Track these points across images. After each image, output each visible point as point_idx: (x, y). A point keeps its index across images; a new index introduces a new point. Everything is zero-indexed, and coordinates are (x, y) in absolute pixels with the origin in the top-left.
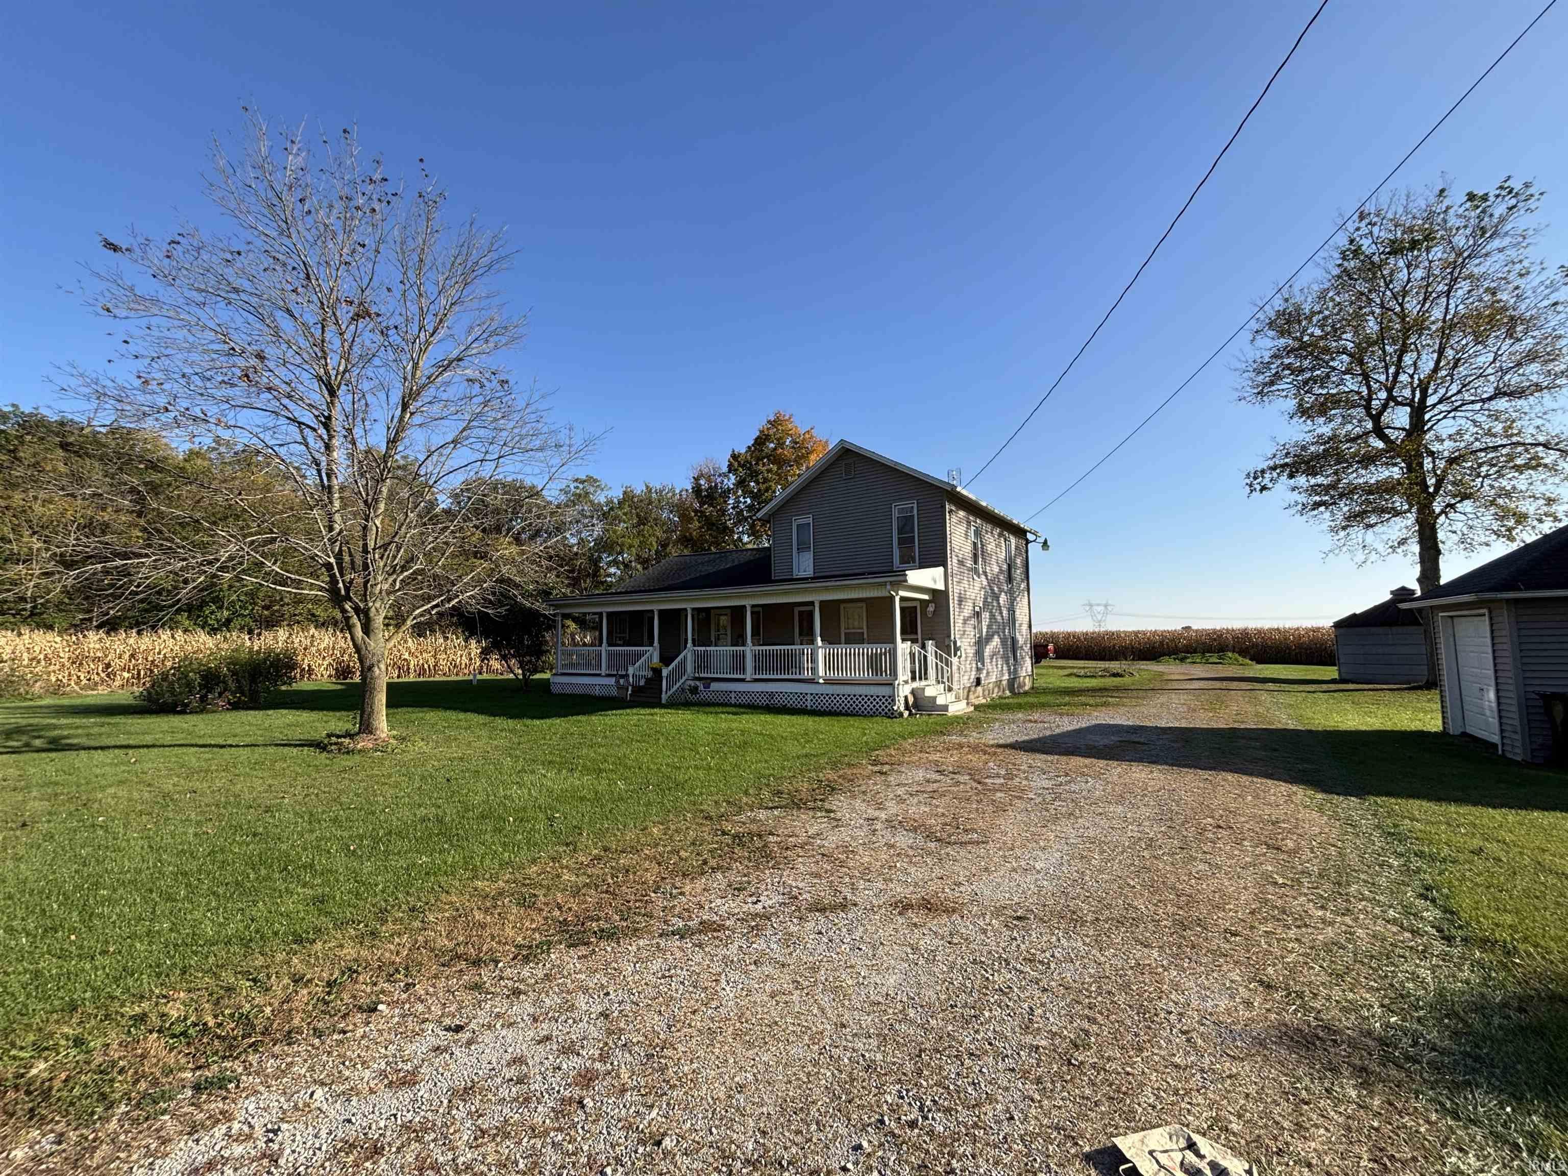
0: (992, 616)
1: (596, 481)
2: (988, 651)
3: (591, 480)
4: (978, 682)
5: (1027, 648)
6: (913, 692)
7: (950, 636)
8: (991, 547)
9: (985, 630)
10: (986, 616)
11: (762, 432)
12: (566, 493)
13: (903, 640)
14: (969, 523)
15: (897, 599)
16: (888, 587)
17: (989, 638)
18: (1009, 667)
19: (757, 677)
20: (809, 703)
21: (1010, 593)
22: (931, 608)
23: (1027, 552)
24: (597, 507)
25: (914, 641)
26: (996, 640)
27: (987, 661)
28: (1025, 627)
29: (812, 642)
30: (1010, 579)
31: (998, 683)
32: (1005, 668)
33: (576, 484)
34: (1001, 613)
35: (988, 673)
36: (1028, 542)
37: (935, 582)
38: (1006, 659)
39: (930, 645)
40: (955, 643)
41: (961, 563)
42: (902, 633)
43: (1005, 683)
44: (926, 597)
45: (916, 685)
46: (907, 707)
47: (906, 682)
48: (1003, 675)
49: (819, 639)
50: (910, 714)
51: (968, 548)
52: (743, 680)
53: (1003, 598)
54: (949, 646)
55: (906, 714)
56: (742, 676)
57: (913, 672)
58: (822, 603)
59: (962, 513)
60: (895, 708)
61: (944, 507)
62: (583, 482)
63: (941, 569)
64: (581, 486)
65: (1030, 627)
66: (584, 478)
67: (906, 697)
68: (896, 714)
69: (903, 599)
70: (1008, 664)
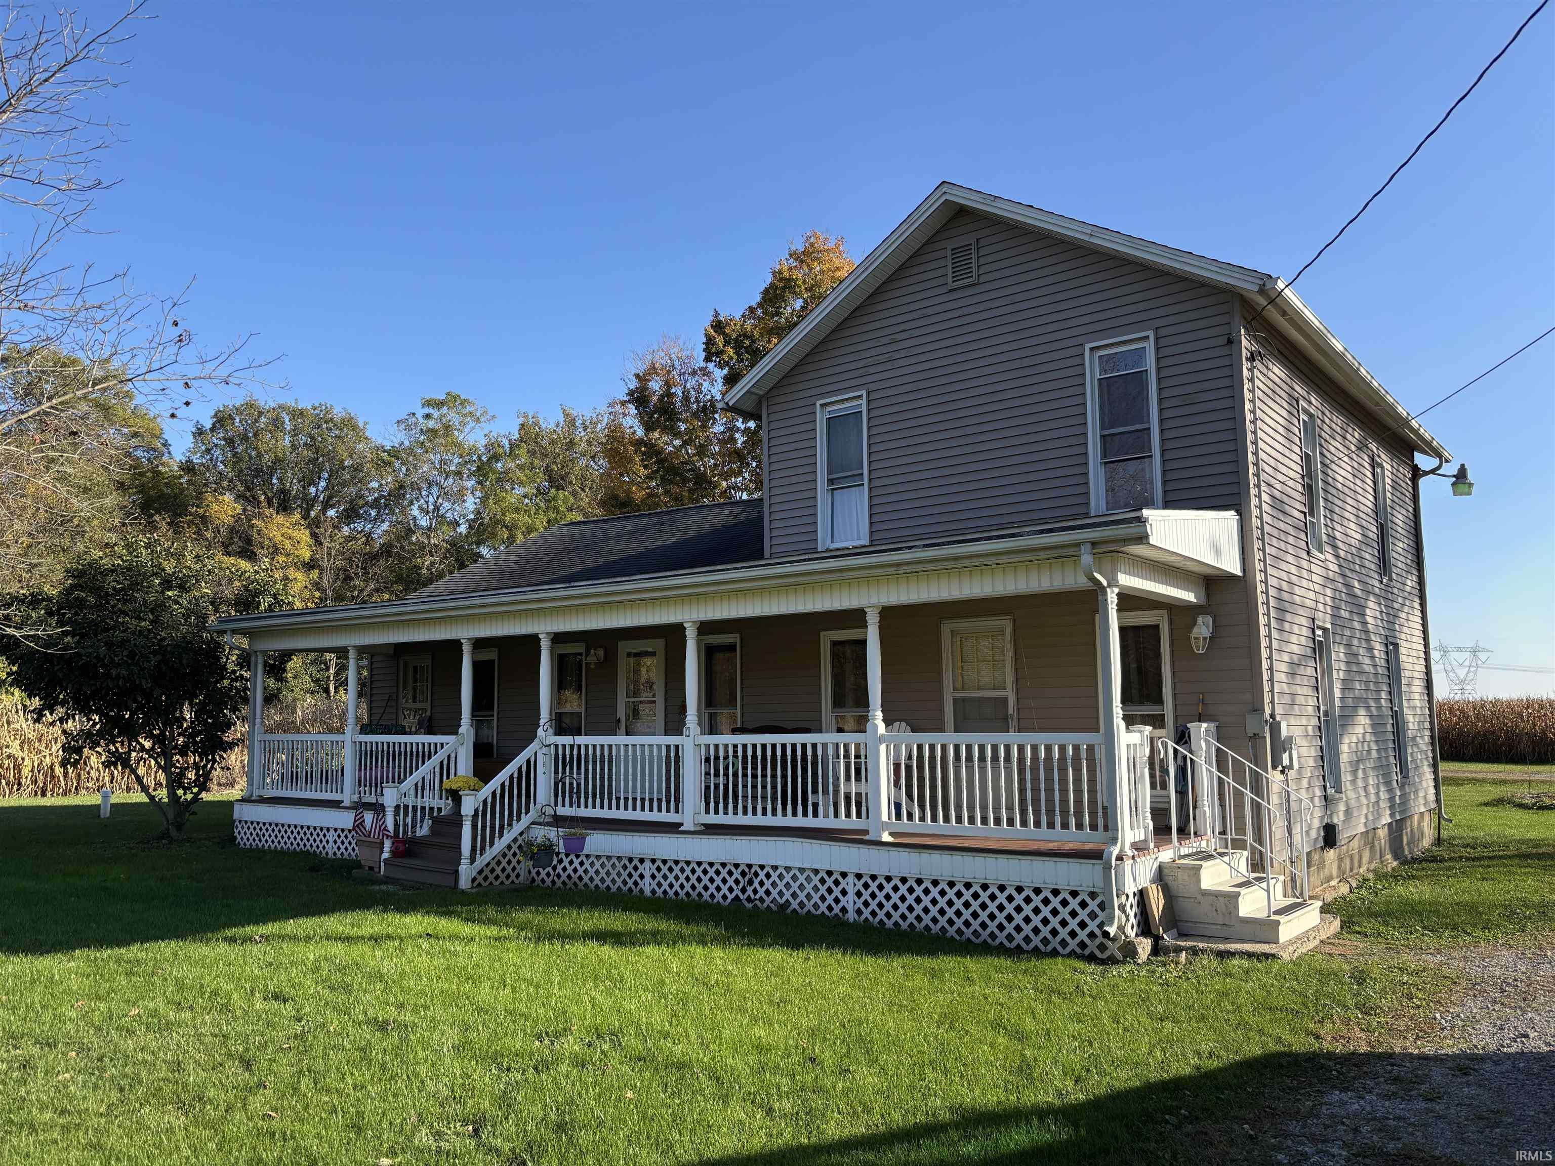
0: (1352, 658)
1: (464, 403)
2: (1346, 750)
3: (452, 400)
4: (1330, 836)
5: (1424, 741)
6: (1161, 876)
7: (1260, 710)
8: (1342, 472)
9: (1337, 693)
10: (1338, 654)
11: (777, 274)
12: (408, 428)
13: (1130, 720)
14: (1294, 401)
15: (1112, 597)
16: (1087, 559)
17: (1347, 718)
18: (1390, 790)
19: (712, 819)
20: (850, 902)
21: (1386, 598)
22: (1203, 628)
23: (1415, 498)
24: (467, 454)
25: (1157, 721)
26: (1362, 724)
27: (1346, 778)
28: (1418, 688)
29: (862, 723)
30: (1384, 564)
31: (1369, 835)
32: (1384, 795)
33: (427, 410)
34: (1370, 649)
35: (1348, 812)
36: (1417, 473)
37: (1218, 552)
38: (1382, 769)
39: (1201, 732)
40: (1275, 728)
41: (1278, 505)
42: (1126, 699)
43: (1382, 833)
44: (1188, 596)
45: (1166, 855)
46: (1145, 927)
47: (1140, 847)
48: (1379, 816)
49: (879, 714)
50: (1156, 950)
51: (1293, 469)
52: (673, 828)
53: (1372, 610)
54: (1257, 738)
55: (1144, 946)
56: (672, 817)
57: (1159, 814)
58: (888, 614)
59: (1277, 371)
60: (1112, 930)
61: (1232, 342)
62: (439, 404)
63: (1230, 517)
64: (436, 414)
65: (1429, 686)
66: (442, 397)
67: (1142, 895)
68: (1113, 949)
69: (1128, 600)
70: (1388, 783)
